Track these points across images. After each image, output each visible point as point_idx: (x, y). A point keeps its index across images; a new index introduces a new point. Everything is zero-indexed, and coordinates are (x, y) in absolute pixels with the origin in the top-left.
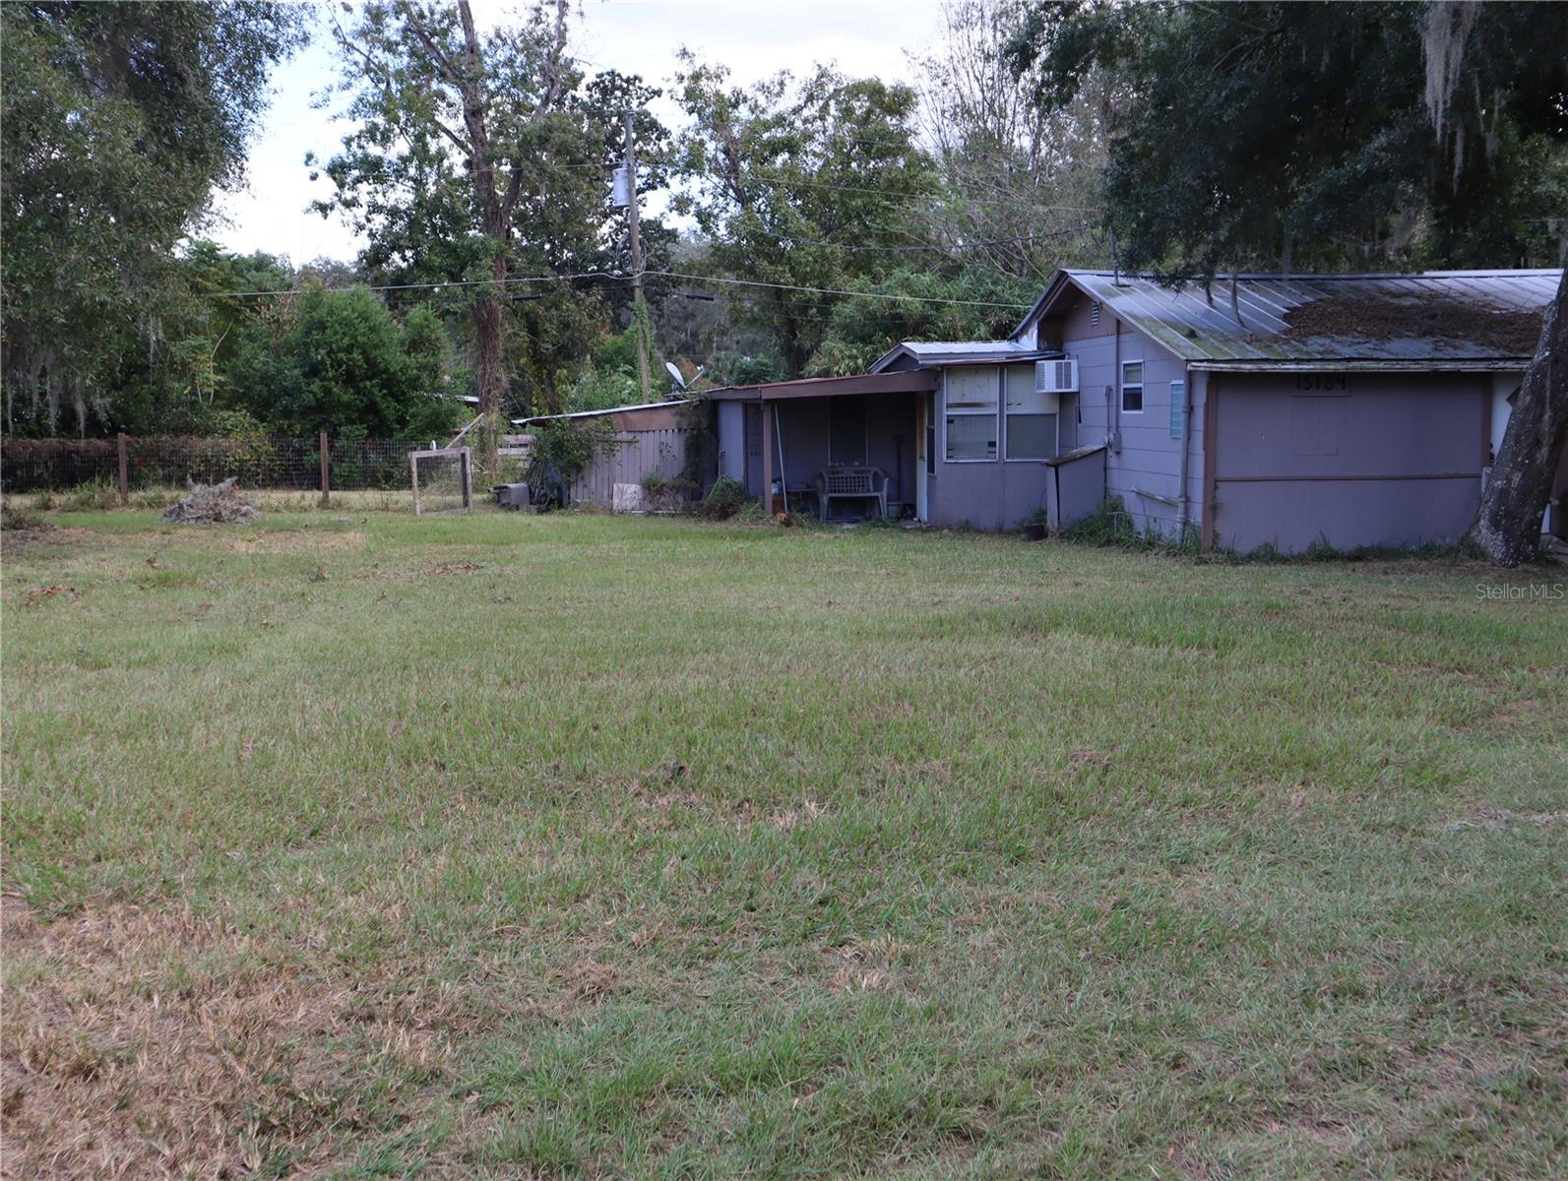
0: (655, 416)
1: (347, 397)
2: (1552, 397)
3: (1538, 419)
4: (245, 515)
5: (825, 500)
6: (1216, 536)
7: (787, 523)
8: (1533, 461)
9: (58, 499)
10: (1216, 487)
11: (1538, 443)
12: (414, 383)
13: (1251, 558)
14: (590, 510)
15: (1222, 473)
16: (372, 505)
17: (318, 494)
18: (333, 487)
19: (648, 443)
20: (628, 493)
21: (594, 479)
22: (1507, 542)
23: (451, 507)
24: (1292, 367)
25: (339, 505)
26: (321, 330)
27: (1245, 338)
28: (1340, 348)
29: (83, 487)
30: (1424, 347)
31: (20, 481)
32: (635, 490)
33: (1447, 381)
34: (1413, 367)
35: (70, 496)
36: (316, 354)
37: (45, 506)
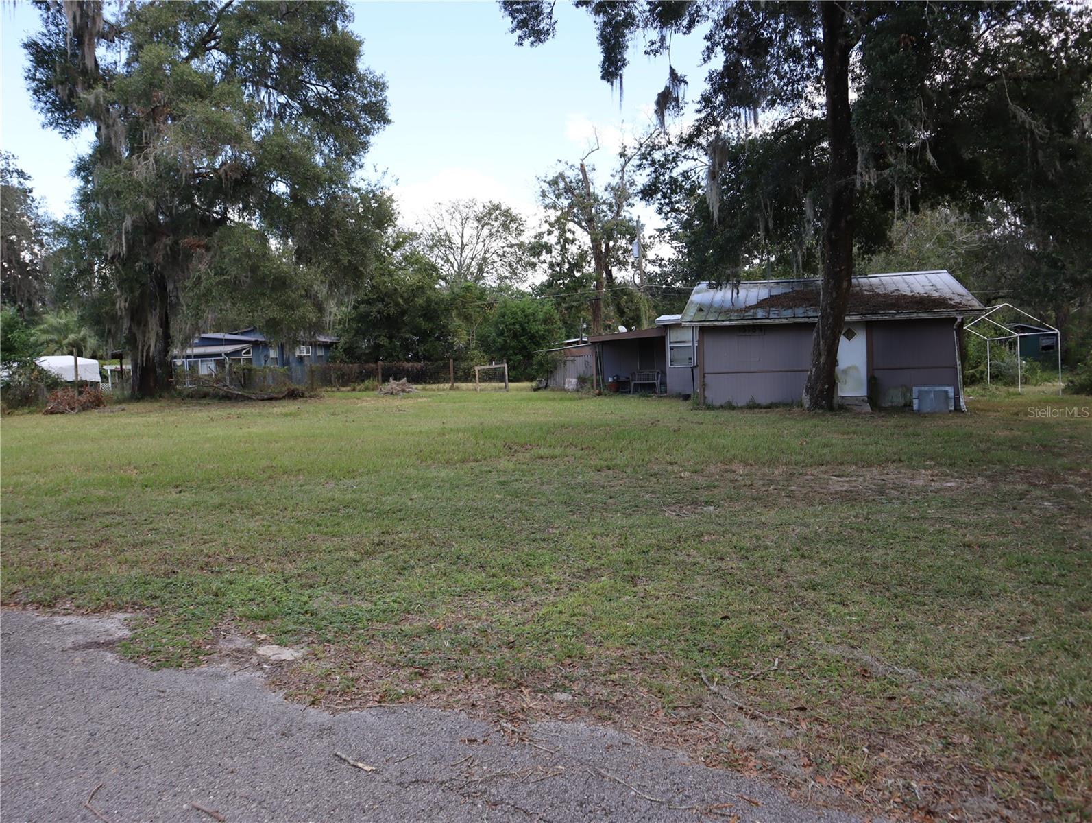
1: (514, 343)
2: (823, 333)
3: (819, 344)
4: (408, 392)
5: (632, 384)
6: (705, 398)
7: (599, 394)
8: (819, 363)
9: (358, 388)
10: (704, 377)
11: (820, 355)
12: (543, 338)
13: (722, 407)
14: (553, 390)
15: (706, 371)
16: (472, 388)
17: (450, 385)
18: (457, 382)
19: (580, 361)
20: (571, 383)
21: (558, 375)
22: (811, 399)
23: (500, 388)
24: (727, 323)
25: (457, 388)
26: (503, 317)
27: (723, 311)
28: (760, 313)
29: (366, 382)
30: (800, 311)
31: (345, 380)
32: (574, 381)
33: (809, 327)
34: (784, 321)
35: (362, 386)
36: (501, 326)
37: (354, 390)
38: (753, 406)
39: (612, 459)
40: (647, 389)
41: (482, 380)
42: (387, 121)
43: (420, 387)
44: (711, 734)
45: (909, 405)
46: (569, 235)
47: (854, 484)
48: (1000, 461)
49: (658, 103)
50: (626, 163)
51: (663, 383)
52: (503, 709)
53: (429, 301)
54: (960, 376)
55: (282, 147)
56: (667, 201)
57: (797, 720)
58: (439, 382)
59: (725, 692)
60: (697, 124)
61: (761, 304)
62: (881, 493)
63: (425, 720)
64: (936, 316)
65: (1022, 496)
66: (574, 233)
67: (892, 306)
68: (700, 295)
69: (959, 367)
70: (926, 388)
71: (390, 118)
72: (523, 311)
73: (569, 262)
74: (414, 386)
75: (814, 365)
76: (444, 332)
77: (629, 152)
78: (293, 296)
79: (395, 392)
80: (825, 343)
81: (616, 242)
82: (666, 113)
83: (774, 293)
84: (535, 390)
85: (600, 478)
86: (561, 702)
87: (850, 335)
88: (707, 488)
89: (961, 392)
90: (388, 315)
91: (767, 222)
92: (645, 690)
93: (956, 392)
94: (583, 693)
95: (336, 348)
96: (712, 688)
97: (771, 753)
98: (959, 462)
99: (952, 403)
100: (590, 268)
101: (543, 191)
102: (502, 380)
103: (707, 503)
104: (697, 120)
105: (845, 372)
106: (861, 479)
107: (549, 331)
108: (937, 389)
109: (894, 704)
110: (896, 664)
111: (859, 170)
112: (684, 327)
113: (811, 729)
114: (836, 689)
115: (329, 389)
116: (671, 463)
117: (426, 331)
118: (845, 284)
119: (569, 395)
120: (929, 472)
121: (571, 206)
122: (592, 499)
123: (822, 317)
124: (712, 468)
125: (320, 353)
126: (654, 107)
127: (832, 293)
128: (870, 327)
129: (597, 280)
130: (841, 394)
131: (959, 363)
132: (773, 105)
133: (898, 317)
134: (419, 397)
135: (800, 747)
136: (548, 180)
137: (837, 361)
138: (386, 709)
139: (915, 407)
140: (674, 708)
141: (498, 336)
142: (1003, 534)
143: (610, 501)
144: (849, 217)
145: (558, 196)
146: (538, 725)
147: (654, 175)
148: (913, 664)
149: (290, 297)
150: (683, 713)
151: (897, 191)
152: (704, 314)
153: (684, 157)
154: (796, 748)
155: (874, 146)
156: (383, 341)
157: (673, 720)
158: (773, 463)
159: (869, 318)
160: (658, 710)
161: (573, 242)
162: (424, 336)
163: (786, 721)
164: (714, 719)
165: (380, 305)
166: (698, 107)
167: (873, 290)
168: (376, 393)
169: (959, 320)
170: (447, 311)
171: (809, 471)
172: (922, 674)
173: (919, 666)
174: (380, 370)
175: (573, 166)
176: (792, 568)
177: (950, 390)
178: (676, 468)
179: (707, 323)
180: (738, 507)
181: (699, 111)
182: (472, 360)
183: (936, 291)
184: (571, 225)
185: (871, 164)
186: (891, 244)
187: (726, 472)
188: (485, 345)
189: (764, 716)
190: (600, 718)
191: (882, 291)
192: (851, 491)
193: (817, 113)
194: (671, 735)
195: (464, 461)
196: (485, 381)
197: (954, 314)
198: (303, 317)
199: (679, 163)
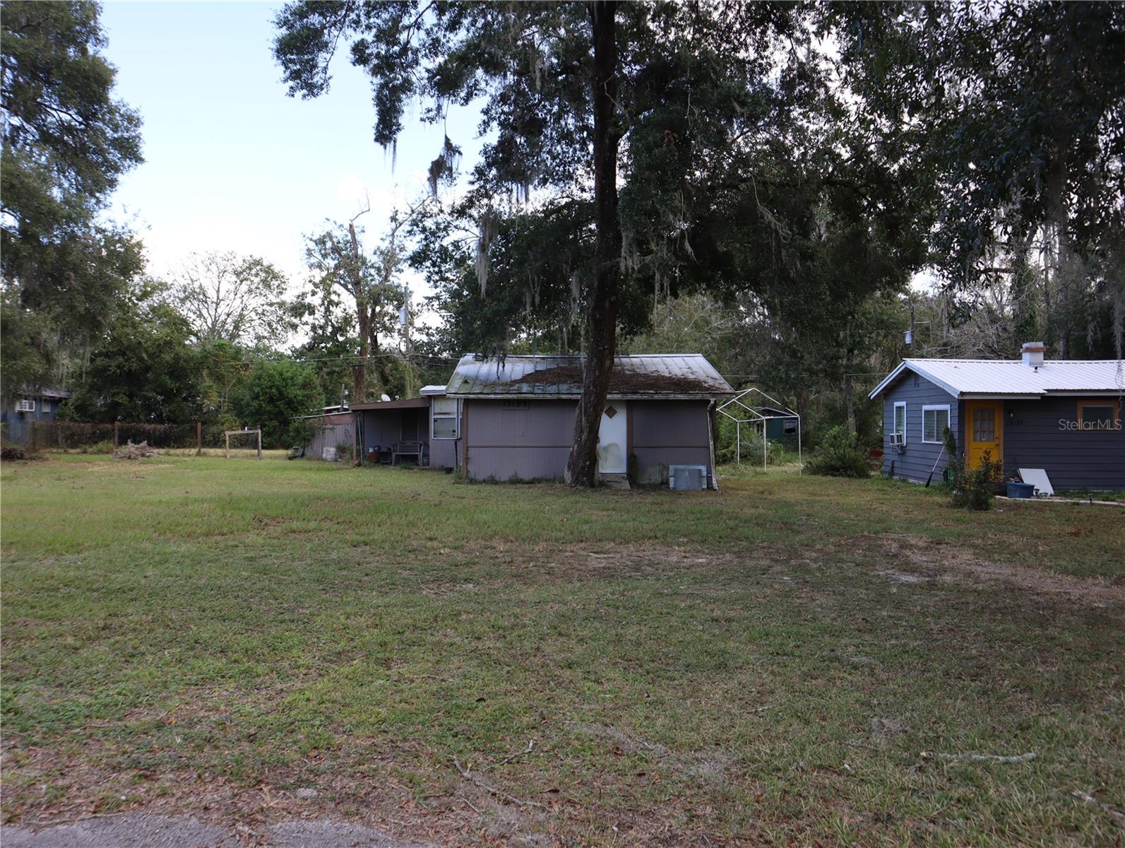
0: (343, 418)
2: (585, 410)
3: (581, 421)
4: (148, 457)
5: (394, 455)
6: (468, 472)
7: (359, 465)
8: (581, 439)
9: (90, 450)
10: (468, 450)
11: (582, 432)
12: (301, 403)
13: (484, 481)
14: (310, 459)
15: (470, 444)
17: (197, 450)
18: (204, 447)
19: (340, 430)
20: (330, 452)
21: (316, 444)
22: (572, 475)
23: (253, 456)
24: (492, 396)
25: (205, 454)
26: (259, 379)
27: (488, 384)
28: (525, 388)
29: (100, 445)
30: (564, 388)
31: (75, 441)
32: (333, 450)
33: (572, 403)
34: (549, 397)
35: (95, 448)
36: (257, 390)
37: (85, 452)
38: (516, 481)
39: (369, 534)
40: (409, 461)
41: (233, 446)
42: (139, 160)
43: (162, 451)
44: (462, 823)
45: (665, 483)
46: (334, 297)
47: (612, 561)
48: (747, 538)
49: (431, 171)
50: (397, 228)
51: (426, 455)
52: (240, 810)
53: (177, 358)
54: (712, 456)
55: (12, 174)
56: (436, 269)
57: (550, 803)
58: (184, 447)
59: (478, 779)
60: (469, 195)
61: (526, 379)
62: (637, 570)
63: (148, 829)
64: (691, 397)
65: (765, 571)
66: (339, 295)
67: (651, 386)
68: (466, 367)
69: (712, 447)
70: (682, 467)
71: (143, 156)
72: (281, 375)
73: (333, 326)
74: (156, 451)
75: (577, 442)
76: (193, 393)
77: (400, 217)
78: (16, 343)
79: (133, 456)
80: (587, 420)
81: (383, 307)
82: (439, 181)
83: (540, 368)
84: (291, 458)
85: (356, 554)
86: (305, 799)
87: (611, 413)
88: (467, 565)
89: (713, 471)
90: (130, 370)
91: (533, 298)
92: (395, 781)
93: (709, 471)
94: (329, 787)
95: (66, 404)
96: (465, 774)
97: (522, 839)
98: (710, 539)
99: (705, 482)
100: (354, 333)
101: (308, 250)
102: (256, 447)
103: (467, 581)
104: (469, 192)
105: (606, 449)
106: (618, 556)
107: (308, 397)
108: (692, 467)
109: (644, 781)
110: (647, 740)
111: (623, 254)
112: (449, 398)
113: (563, 811)
114: (588, 769)
115: (55, 450)
116: (431, 539)
117: (172, 390)
118: (608, 362)
119: (327, 465)
120: (683, 548)
121: (337, 267)
122: (346, 576)
123: (585, 394)
124: (472, 544)
125: (47, 409)
126: (428, 175)
127: (594, 372)
128: (630, 405)
129: (361, 345)
130: (602, 470)
131: (711, 443)
132: (545, 184)
133: (656, 397)
134: (162, 463)
135: (552, 831)
136: (314, 238)
137: (598, 438)
138: (102, 820)
139: (672, 485)
140: (426, 798)
141: (253, 399)
142: (747, 608)
143: (366, 578)
144: (613, 298)
145: (325, 256)
146: (278, 826)
147: (424, 243)
148: (662, 740)
149: (12, 344)
150: (435, 803)
151: (657, 277)
152: (467, 386)
153: (456, 227)
154: (548, 833)
155: (638, 232)
156: (122, 399)
157: (424, 812)
158: (534, 539)
159: (630, 397)
160: (408, 802)
161: (337, 304)
162: (169, 396)
163: (539, 804)
164: (466, 807)
165: (121, 359)
166: (472, 178)
167: (634, 370)
168: (110, 456)
169: (712, 402)
170: (197, 370)
171: (569, 548)
172: (671, 748)
173: (668, 740)
174: (116, 431)
175: (341, 226)
176: (548, 647)
177: (703, 468)
178: (435, 544)
179: (472, 396)
180: (498, 584)
181: (472, 183)
182: (223, 424)
183: (692, 373)
184: (336, 287)
185: (635, 249)
186: (651, 326)
187: (487, 548)
188: (238, 409)
189: (517, 801)
190: (347, 814)
191: (642, 371)
192: (609, 568)
193: (587, 196)
194: (422, 827)
195: (208, 534)
196: (236, 447)
197: (707, 397)
198: (27, 368)
199: (450, 232)
